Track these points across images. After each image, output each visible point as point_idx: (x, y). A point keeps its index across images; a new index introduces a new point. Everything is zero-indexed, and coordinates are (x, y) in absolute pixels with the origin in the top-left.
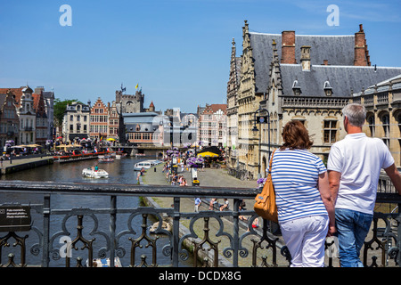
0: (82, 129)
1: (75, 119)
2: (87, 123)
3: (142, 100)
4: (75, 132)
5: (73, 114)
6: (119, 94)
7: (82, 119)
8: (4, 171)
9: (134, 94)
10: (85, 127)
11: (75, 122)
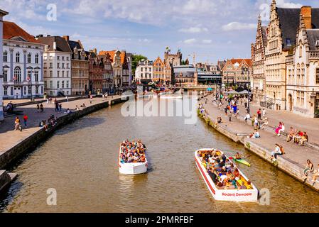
0: (148, 76)
1: (144, 69)
2: (151, 72)
3: (181, 57)
4: (144, 78)
5: (143, 66)
6: (167, 54)
7: (148, 70)
8: (110, 103)
9: (176, 53)
10: (150, 75)
11: (144, 72)
